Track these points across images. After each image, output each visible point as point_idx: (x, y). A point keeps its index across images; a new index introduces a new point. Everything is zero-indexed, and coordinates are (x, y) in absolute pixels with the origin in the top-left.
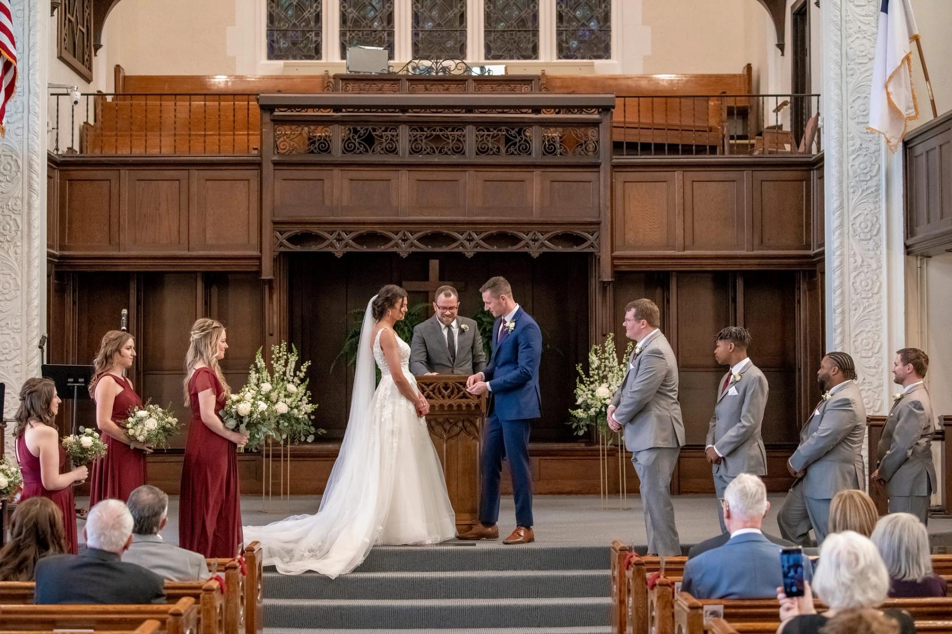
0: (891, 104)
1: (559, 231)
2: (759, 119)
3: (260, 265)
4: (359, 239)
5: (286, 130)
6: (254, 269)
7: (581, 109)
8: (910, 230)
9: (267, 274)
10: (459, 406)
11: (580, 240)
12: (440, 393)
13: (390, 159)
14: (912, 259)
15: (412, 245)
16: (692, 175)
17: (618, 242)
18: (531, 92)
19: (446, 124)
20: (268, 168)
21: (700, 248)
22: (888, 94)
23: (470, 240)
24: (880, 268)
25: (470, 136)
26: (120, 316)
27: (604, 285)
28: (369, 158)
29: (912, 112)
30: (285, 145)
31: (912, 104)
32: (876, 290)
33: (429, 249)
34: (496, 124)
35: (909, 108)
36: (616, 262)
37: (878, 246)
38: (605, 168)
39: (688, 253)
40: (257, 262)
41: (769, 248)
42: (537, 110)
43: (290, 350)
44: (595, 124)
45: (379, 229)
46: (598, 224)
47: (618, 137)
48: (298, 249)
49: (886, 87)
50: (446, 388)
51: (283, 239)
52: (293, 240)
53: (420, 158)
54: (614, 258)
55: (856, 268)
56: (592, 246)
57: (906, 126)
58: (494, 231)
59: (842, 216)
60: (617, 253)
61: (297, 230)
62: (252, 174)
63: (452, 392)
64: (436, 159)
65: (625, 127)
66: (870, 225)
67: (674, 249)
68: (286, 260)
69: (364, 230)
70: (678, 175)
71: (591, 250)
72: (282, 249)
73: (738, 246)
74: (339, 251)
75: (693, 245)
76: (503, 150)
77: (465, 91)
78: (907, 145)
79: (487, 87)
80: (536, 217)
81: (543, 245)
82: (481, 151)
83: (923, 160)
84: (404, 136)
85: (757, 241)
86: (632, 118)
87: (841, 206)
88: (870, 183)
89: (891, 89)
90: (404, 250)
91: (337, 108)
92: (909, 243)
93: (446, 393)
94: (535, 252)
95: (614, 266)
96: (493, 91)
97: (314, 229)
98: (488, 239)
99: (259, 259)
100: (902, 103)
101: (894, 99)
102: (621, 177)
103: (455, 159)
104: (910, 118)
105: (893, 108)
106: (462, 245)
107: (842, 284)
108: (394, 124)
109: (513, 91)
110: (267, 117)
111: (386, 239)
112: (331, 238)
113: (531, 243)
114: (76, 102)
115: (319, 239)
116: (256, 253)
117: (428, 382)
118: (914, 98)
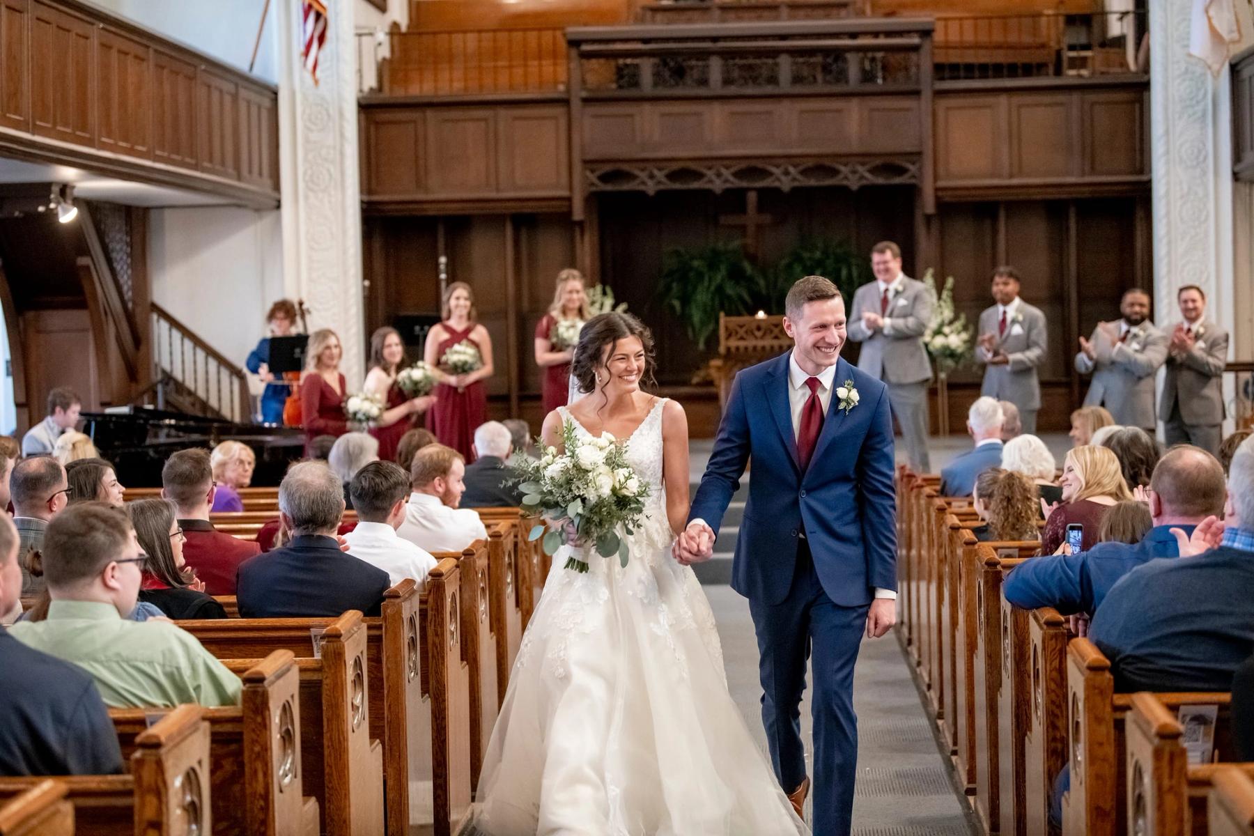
0: (1213, 30)
1: (878, 162)
2: (1104, 26)
3: (570, 207)
4: (672, 176)
5: (594, 63)
6: (565, 210)
7: (900, 33)
8: (1237, 156)
9: (578, 215)
10: (772, 347)
11: (902, 171)
12: (753, 334)
13: (702, 91)
14: (1240, 186)
15: (726, 181)
16: (1017, 99)
17: (941, 171)
18: (847, 17)
19: (759, 53)
20: (576, 104)
21: (1029, 176)
22: (1209, 19)
23: (787, 173)
24: (1207, 195)
25: (785, 66)
26: (437, 264)
27: (928, 218)
28: (679, 91)
29: (1235, 36)
30: (592, 79)
31: (1235, 28)
32: (1203, 218)
33: (744, 184)
34: (811, 52)
35: (1231, 32)
36: (940, 194)
37: (1204, 173)
38: (927, 94)
39: (1015, 181)
40: (567, 203)
41: (1101, 174)
42: (854, 35)
43: (604, 293)
44: (915, 48)
45: (693, 166)
46: (920, 154)
47: (941, 59)
48: (609, 187)
49: (1207, 11)
50: (759, 328)
51: (593, 178)
52: (604, 178)
53: (732, 90)
54: (937, 189)
55: (1182, 197)
56: (914, 177)
57: (1228, 51)
58: (810, 163)
59: (1167, 142)
60: (941, 184)
61: (608, 168)
62: (559, 111)
63: (765, 334)
64: (749, 91)
65: (947, 46)
66: (1196, 151)
67: (1000, 176)
68: (595, 200)
69: (675, 166)
70: (1003, 100)
71: (913, 181)
72: (594, 189)
73: (1068, 174)
74: (651, 188)
75: (1021, 173)
76: (820, 77)
77: (777, 18)
78: (1235, 69)
79: (802, 13)
80: (855, 148)
81: (862, 177)
82: (797, 79)
83: (1247, 83)
84: (716, 68)
85: (1087, 168)
86: (954, 37)
87: (1167, 132)
88: (1196, 108)
89: (1212, 13)
90: (718, 186)
91: (646, 41)
92: (1237, 169)
93: (758, 334)
94: (854, 184)
95: (937, 198)
96: (807, 17)
97: (625, 167)
98: (805, 172)
99: (569, 199)
100: (1224, 25)
101: (1215, 23)
102: (943, 103)
103: (769, 89)
104: (1233, 42)
105: (1214, 33)
106: (778, 179)
107: (1168, 214)
108: (704, 55)
109: (827, 17)
110: (574, 52)
111: (698, 176)
112: (643, 175)
113: (850, 176)
114: (380, 44)
115: (629, 176)
116: (565, 193)
117: (741, 324)
118: (1237, 21)
